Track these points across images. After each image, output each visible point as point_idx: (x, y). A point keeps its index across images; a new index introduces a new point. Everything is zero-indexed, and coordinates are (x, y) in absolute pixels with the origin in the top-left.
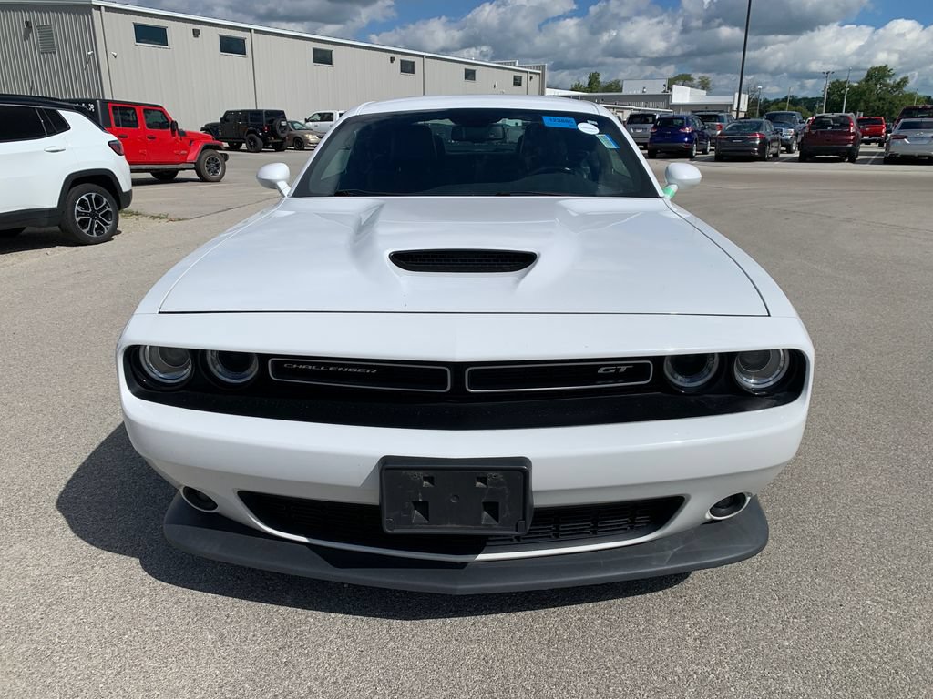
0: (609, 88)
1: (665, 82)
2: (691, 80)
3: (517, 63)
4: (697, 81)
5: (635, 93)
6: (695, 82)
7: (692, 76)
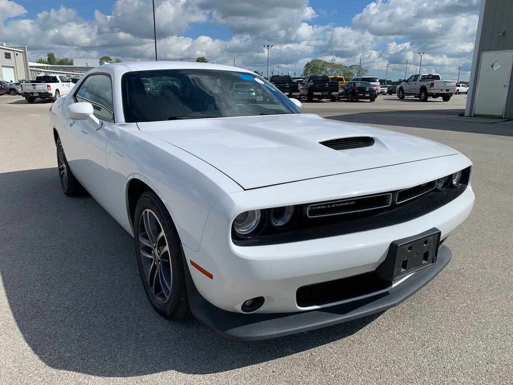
0: (61, 63)
1: (99, 60)
2: (111, 60)
3: (4, 44)
4: (114, 61)
5: (82, 66)
6: (113, 61)
7: (111, 58)
